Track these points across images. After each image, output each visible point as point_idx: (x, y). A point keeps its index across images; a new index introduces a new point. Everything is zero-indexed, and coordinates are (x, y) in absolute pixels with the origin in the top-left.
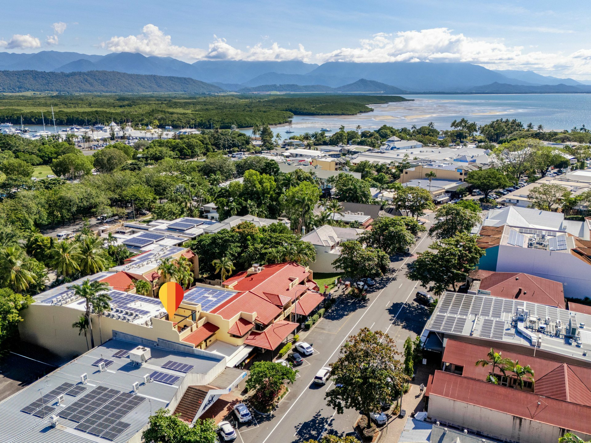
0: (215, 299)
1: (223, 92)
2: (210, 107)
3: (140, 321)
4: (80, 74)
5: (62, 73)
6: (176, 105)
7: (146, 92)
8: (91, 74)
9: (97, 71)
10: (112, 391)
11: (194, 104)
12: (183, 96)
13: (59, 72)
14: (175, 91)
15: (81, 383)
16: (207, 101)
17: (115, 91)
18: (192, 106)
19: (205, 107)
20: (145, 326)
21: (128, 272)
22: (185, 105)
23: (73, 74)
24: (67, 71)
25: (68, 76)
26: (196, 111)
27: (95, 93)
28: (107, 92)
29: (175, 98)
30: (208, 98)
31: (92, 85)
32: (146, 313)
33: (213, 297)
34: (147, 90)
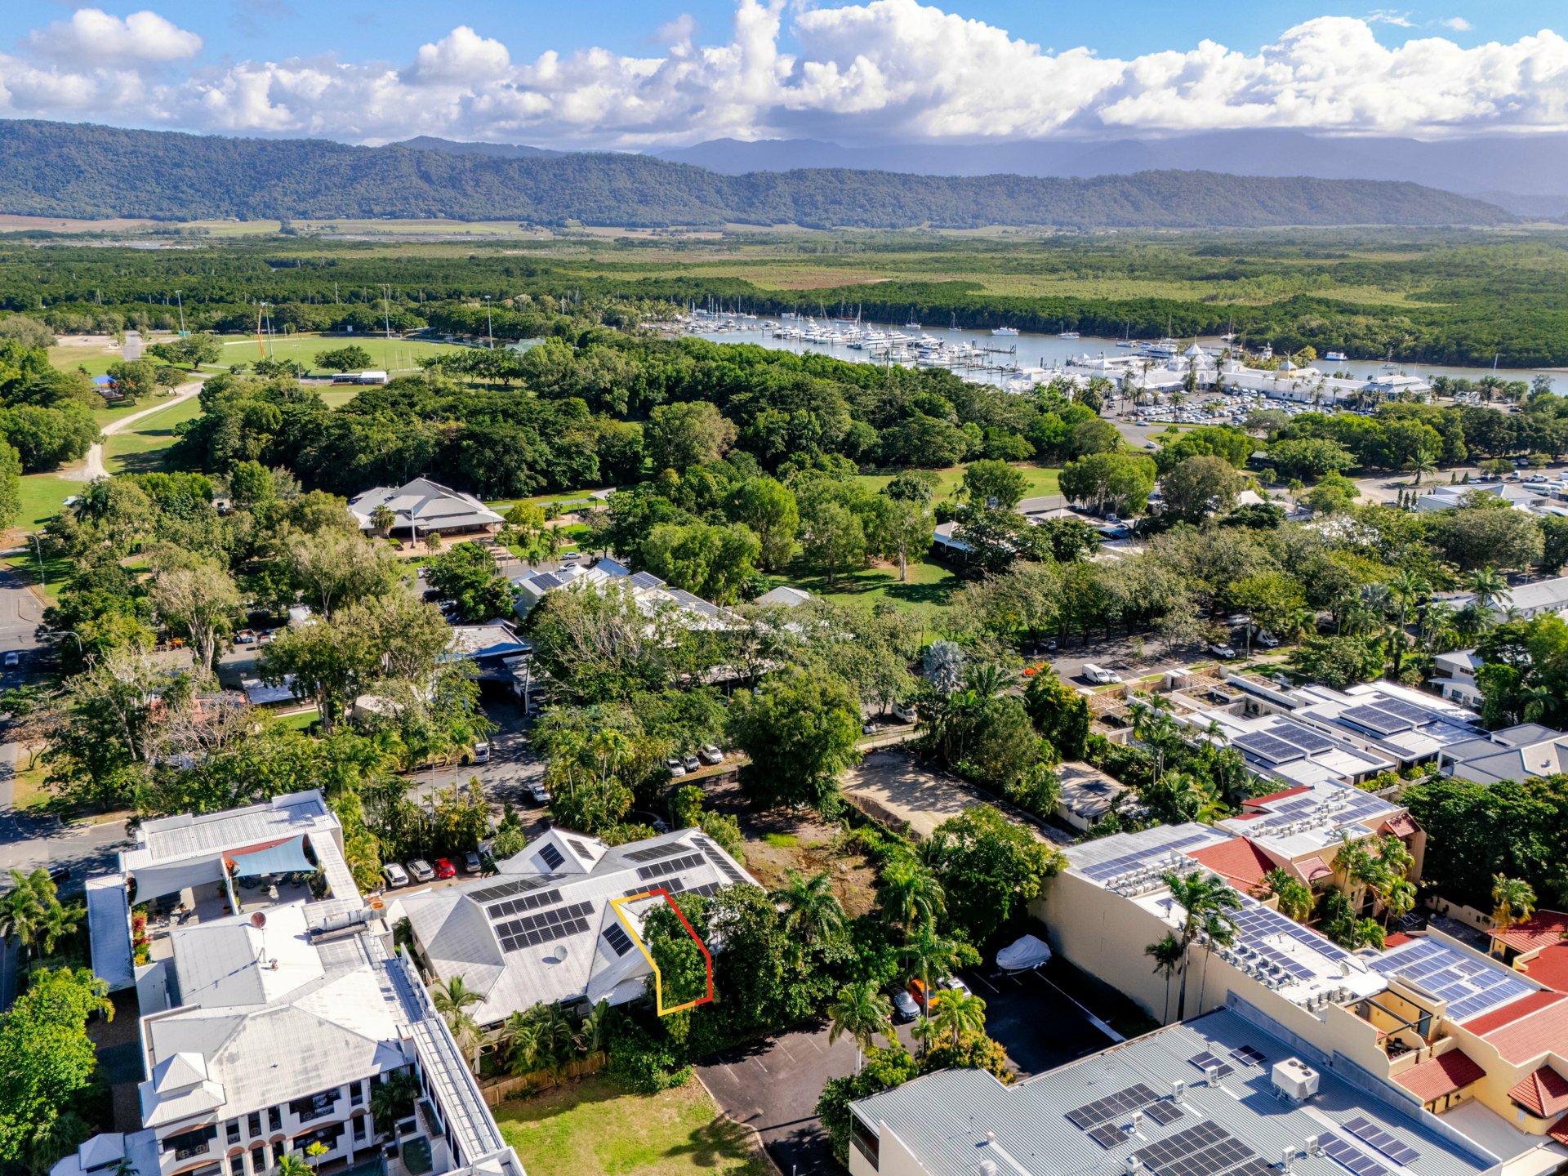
0: (1477, 990)
1: (1510, 221)
2: (1464, 283)
3: (1296, 993)
4: (1114, 179)
5: (1074, 179)
6: (1358, 274)
7: (1274, 223)
8: (1142, 181)
9: (1157, 172)
10: (1235, 1143)
11: (1412, 271)
12: (1380, 238)
13: (1068, 177)
14: (1359, 221)
15: (1171, 1097)
16: (1458, 260)
17: (1194, 221)
18: (1407, 277)
19: (1449, 284)
20: (1305, 1010)
21: (1258, 842)
22: (1386, 275)
23: (1099, 182)
24: (1086, 175)
25: (1086, 186)
26: (1419, 298)
27: (1142, 228)
28: (1172, 225)
29: (1356, 245)
30: (1462, 251)
31: (1137, 207)
32: (1307, 974)
33: (1474, 981)
34: (1278, 219)
